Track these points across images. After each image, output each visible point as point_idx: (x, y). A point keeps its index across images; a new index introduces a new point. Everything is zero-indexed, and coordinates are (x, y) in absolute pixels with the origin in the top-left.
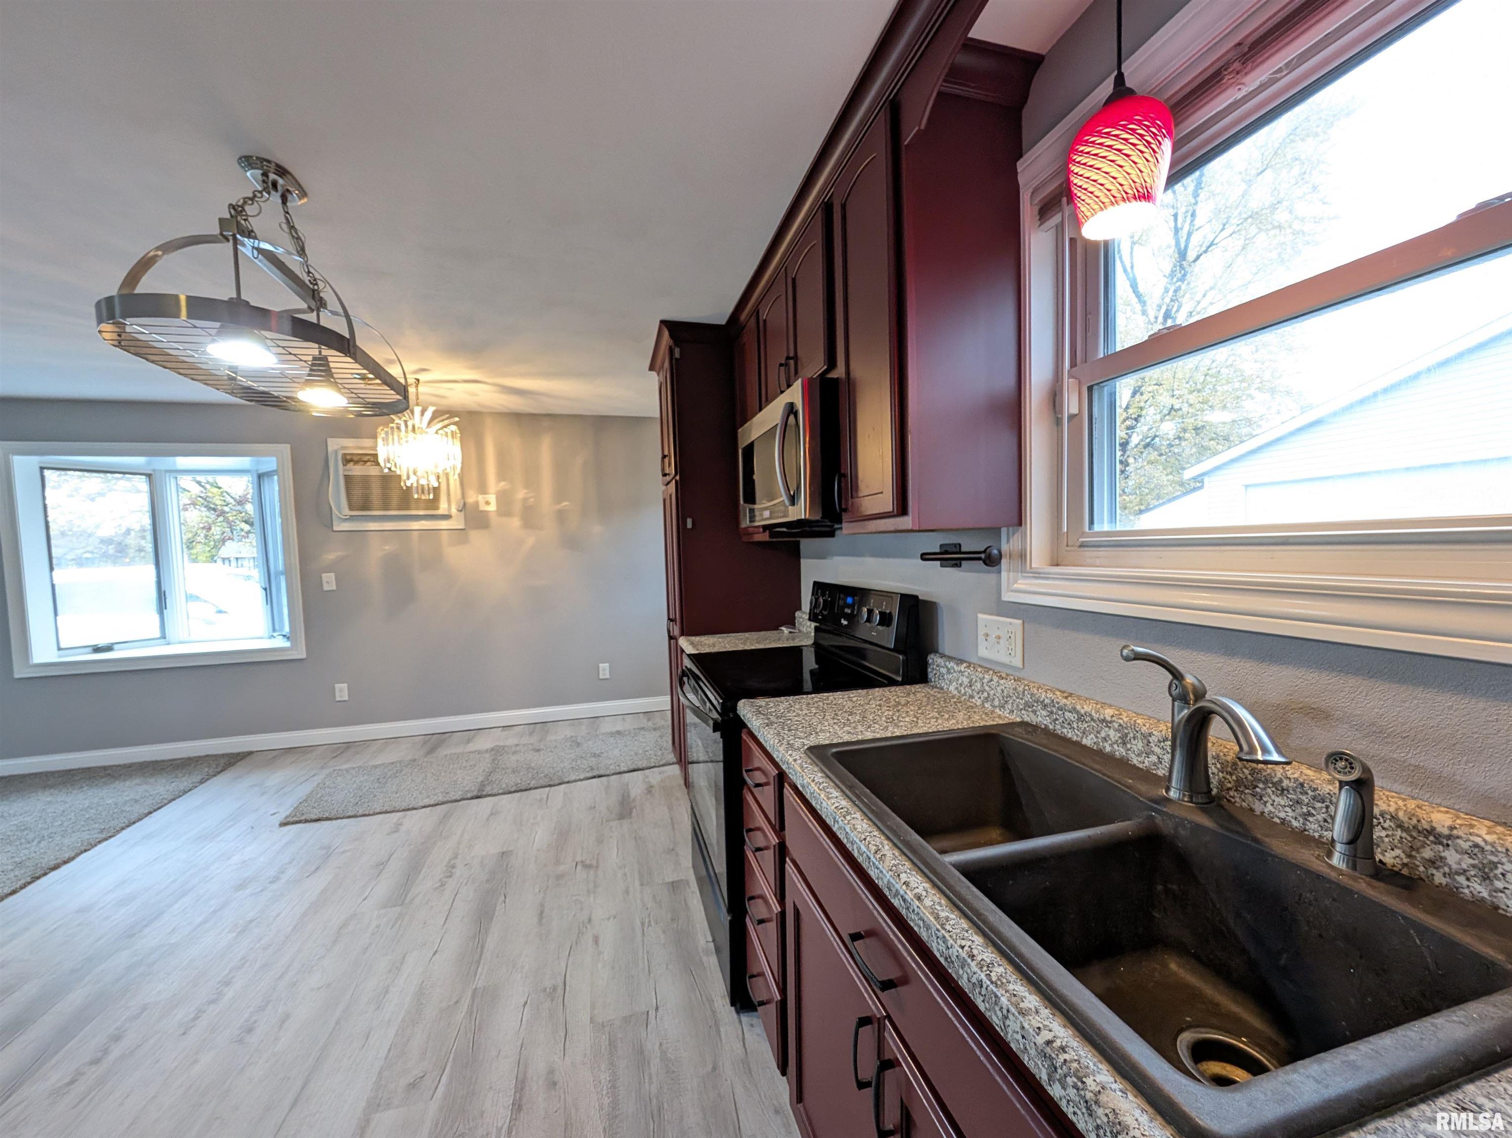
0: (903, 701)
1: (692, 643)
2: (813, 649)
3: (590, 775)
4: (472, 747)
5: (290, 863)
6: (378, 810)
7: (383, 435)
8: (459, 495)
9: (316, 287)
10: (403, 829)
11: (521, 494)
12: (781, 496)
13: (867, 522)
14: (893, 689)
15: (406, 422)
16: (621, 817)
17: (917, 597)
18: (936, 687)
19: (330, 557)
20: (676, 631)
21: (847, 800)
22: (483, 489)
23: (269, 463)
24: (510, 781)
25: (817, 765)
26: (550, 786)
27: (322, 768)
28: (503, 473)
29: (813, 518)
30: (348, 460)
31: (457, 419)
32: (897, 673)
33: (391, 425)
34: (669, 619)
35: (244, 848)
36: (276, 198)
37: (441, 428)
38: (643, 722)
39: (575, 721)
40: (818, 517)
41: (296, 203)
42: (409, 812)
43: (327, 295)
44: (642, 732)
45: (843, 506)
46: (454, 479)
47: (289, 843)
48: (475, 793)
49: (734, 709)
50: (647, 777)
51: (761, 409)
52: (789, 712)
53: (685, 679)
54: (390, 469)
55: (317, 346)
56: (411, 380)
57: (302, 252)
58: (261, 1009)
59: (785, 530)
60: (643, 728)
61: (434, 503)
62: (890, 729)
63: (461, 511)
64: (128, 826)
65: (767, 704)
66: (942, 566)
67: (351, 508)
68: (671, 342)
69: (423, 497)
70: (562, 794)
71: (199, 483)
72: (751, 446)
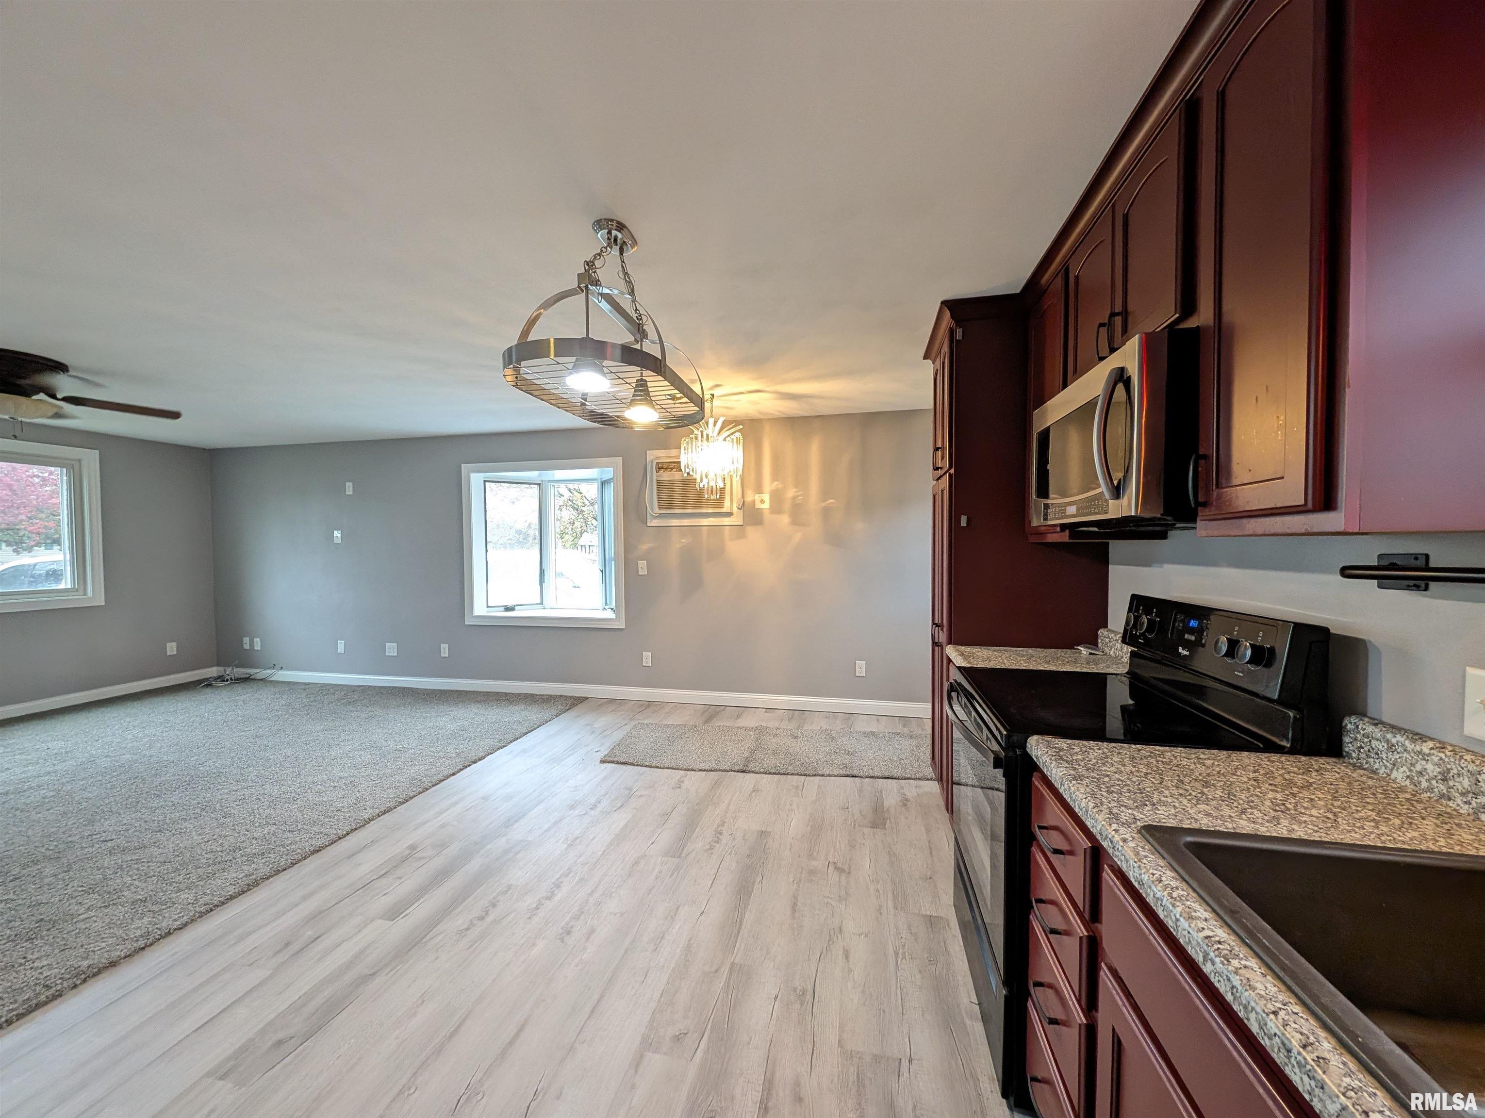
0: (1299, 779)
1: (962, 654)
2: (1126, 681)
3: (841, 772)
4: (741, 723)
5: (605, 795)
6: (666, 765)
7: (685, 445)
8: (740, 496)
9: (641, 322)
10: (684, 786)
11: (791, 493)
12: (1099, 486)
13: (1245, 521)
14: (1275, 757)
15: (702, 432)
16: (874, 825)
17: (1325, 630)
18: (1361, 767)
19: (644, 547)
20: (943, 637)
21: (1227, 929)
22: (759, 490)
23: (608, 473)
24: (770, 762)
25: (1164, 859)
26: (805, 775)
27: (631, 719)
28: (777, 474)
29: (1147, 515)
30: (660, 467)
31: (741, 427)
32: (1285, 737)
33: (691, 436)
34: (934, 624)
35: (577, 774)
36: (615, 251)
37: (729, 436)
38: (899, 728)
39: (831, 715)
40: (1156, 513)
41: (629, 253)
42: (689, 773)
43: (649, 328)
44: (898, 738)
45: (1201, 499)
46: (737, 481)
47: (605, 778)
48: (741, 767)
49: (1023, 746)
50: (902, 788)
51: (1065, 386)
52: (1104, 764)
53: (954, 694)
54: (688, 474)
55: (639, 369)
56: (707, 396)
57: (632, 292)
58: (577, 917)
59: (1095, 529)
60: (899, 734)
61: (720, 502)
62: (1284, 822)
63: (740, 509)
64: (514, 741)
65: (1070, 747)
66: (1380, 586)
67: (660, 508)
68: (953, 324)
69: (712, 497)
70: (816, 786)
71: (570, 490)
72: (1047, 431)
